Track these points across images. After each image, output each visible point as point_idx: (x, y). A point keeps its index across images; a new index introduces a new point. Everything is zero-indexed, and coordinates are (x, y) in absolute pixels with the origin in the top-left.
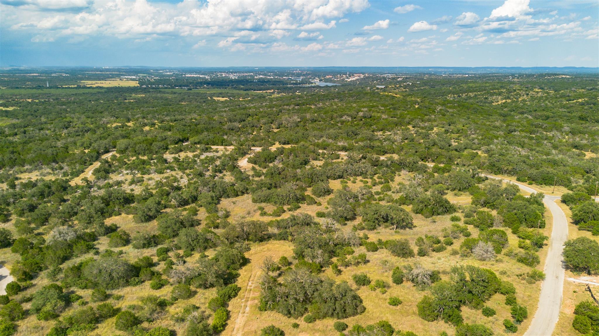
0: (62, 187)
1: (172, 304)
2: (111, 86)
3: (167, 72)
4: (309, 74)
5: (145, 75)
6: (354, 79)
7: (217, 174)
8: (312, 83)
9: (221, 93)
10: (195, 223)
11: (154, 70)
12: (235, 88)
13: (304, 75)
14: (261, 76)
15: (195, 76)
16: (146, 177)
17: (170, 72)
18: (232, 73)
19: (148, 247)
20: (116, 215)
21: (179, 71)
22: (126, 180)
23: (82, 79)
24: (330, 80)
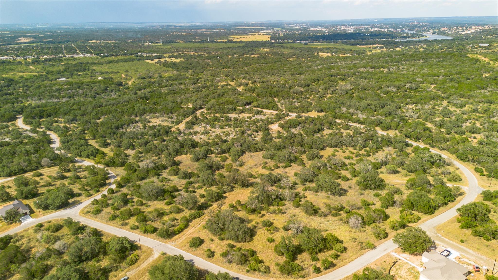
0: (166, 131)
1: (167, 215)
2: (250, 40)
3: (297, 26)
4: (425, 26)
5: (279, 29)
6: (469, 32)
7: (254, 133)
8: (423, 36)
9: (328, 49)
10: (220, 167)
11: (287, 24)
12: (345, 43)
13: (419, 27)
14: (376, 29)
15: (318, 29)
16: (213, 130)
17: (300, 25)
18: (350, 26)
19: (185, 179)
20: (184, 155)
21: (307, 25)
22: (201, 131)
23: (232, 34)
24: (444, 33)
